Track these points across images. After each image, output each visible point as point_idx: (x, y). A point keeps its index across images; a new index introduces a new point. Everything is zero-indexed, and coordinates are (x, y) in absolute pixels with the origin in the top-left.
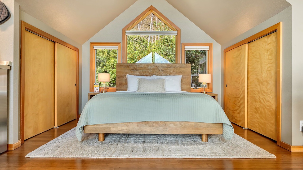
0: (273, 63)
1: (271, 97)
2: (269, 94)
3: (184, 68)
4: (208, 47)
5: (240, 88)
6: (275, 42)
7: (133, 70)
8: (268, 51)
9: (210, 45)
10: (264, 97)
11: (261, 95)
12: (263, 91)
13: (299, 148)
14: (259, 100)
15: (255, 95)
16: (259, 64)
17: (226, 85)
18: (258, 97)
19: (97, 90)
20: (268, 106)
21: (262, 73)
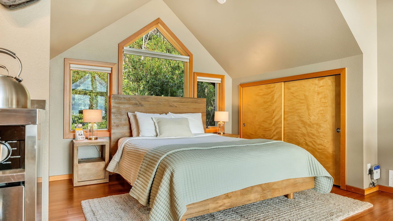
0: (328, 107)
1: (325, 141)
2: (321, 138)
3: (199, 103)
4: (220, 80)
5: (272, 129)
6: (331, 86)
7: (136, 104)
8: (318, 93)
9: (222, 77)
10: (314, 140)
11: (307, 138)
12: (311, 133)
13: (368, 191)
14: (305, 143)
15: (297, 137)
16: (304, 105)
17: (244, 124)
18: (303, 140)
19: (81, 136)
20: (319, 149)
21: (309, 115)
